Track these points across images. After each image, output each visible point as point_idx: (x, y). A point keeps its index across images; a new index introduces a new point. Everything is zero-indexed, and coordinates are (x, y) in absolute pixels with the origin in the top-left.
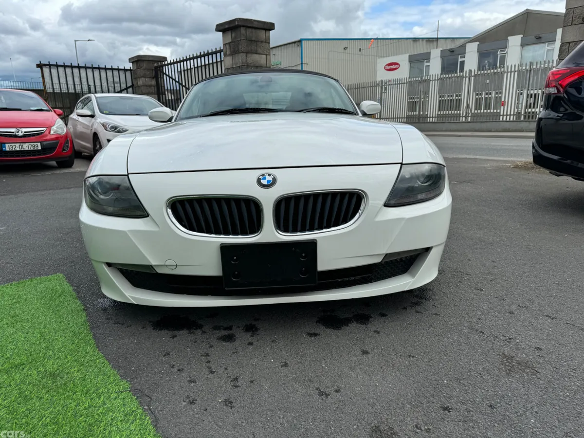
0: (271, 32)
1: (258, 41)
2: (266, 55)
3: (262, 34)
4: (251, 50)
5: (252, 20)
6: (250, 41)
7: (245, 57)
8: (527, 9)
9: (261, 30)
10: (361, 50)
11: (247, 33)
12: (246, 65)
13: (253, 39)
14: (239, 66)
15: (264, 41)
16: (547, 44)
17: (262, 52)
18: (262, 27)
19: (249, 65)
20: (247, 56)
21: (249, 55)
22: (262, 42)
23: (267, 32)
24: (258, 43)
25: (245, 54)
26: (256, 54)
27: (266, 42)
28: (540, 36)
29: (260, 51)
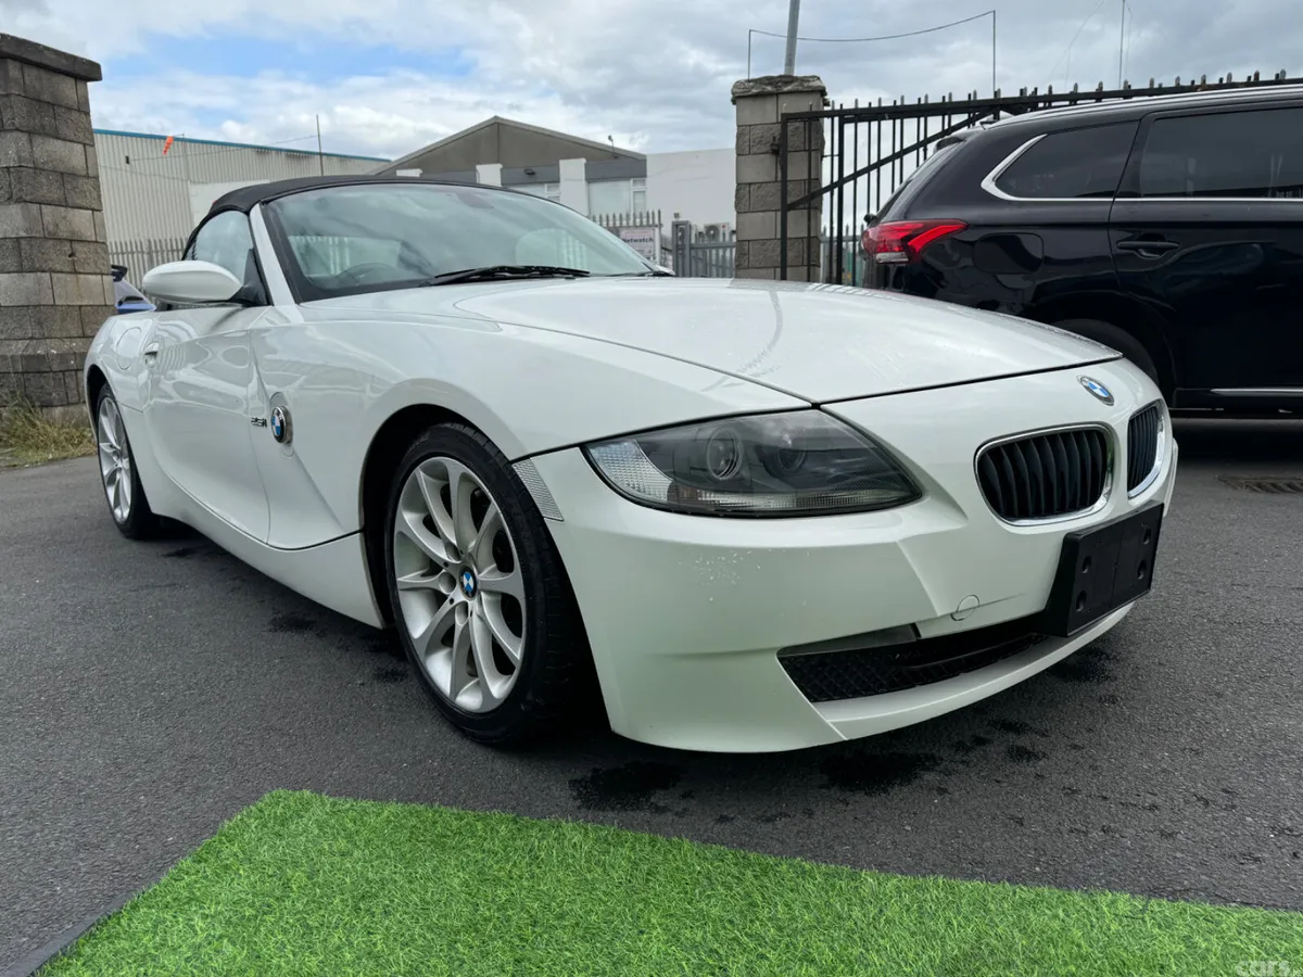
0: (90, 84)
1: (60, 106)
2: (84, 145)
3: (67, 87)
4: (43, 126)
5: (39, 45)
6: (36, 102)
7: (27, 145)
8: (496, 117)
9: (62, 77)
10: (132, 162)
11: (27, 78)
12: (31, 165)
13: (46, 97)
14: (8, 168)
15: (76, 107)
16: (546, 185)
17: (72, 137)
18: (69, 69)
19: (41, 166)
20: (31, 142)
21: (38, 140)
22: (70, 109)
23: (80, 85)
24: (58, 110)
25: (24, 137)
26: (58, 138)
27: (79, 110)
28: (534, 169)
29: (65, 131)
